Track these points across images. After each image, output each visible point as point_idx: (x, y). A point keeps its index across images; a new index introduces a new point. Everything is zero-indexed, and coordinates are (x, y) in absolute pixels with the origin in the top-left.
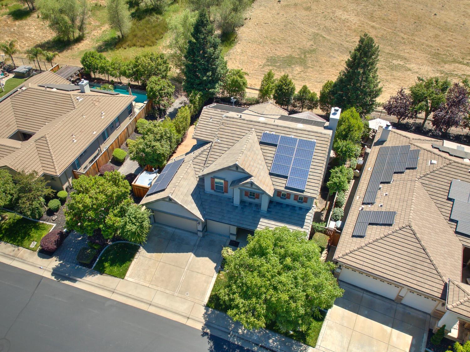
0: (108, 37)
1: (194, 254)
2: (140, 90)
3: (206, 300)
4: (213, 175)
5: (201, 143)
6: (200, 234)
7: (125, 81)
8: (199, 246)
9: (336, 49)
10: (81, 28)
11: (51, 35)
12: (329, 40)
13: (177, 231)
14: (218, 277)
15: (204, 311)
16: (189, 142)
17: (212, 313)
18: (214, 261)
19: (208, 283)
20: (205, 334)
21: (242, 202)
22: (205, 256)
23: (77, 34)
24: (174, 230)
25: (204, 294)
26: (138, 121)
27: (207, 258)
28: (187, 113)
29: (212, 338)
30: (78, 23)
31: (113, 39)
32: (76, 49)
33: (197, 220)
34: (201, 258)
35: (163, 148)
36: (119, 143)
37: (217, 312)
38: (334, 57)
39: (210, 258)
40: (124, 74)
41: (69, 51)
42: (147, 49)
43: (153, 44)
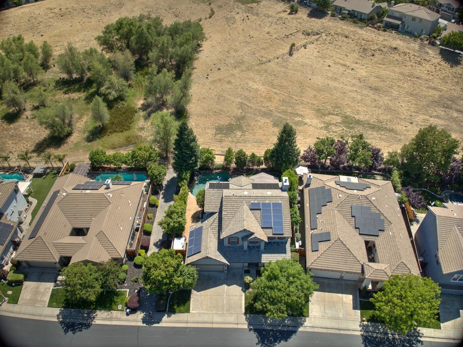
0: (91, 128)
1: (227, 285)
3: (243, 311)
4: (230, 236)
6: (226, 272)
8: (227, 279)
9: (258, 114)
10: (70, 125)
11: (44, 133)
12: (251, 108)
13: (210, 273)
14: (245, 295)
15: (245, 317)
17: (250, 316)
18: (240, 286)
19: (241, 300)
20: (250, 330)
21: (249, 247)
22: (234, 284)
23: (67, 129)
24: (208, 273)
25: (241, 307)
26: (150, 199)
27: (235, 285)
29: (255, 330)
30: (67, 121)
31: (96, 128)
32: (70, 142)
33: (224, 264)
34: (232, 286)
37: (252, 315)
38: (259, 121)
39: (237, 285)
41: (66, 145)
42: (126, 134)
43: (129, 128)
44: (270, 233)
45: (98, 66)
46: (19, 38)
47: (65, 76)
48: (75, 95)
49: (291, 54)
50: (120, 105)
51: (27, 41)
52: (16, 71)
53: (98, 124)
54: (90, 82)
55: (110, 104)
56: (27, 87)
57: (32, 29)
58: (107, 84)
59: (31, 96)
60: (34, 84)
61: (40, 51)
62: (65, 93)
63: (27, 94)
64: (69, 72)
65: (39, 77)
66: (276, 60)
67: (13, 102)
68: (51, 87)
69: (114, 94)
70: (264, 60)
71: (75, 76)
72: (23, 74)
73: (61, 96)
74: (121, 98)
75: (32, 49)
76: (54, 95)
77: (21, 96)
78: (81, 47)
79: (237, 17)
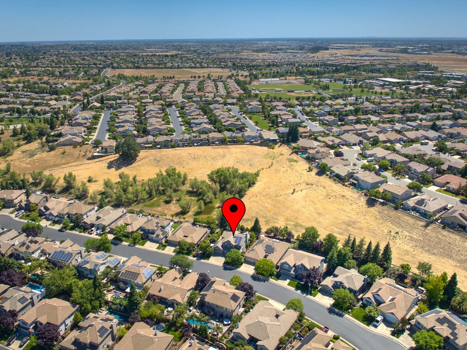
0: (196, 211)
1: (221, 257)
2: (209, 227)
4: (225, 242)
5: (223, 238)
6: (222, 253)
7: (204, 225)
8: (222, 255)
10: (189, 208)
11: (180, 210)
13: (218, 253)
15: (223, 264)
16: (221, 237)
19: (224, 261)
20: (223, 267)
26: (209, 234)
27: (223, 258)
28: (220, 233)
31: (198, 212)
33: (222, 250)
35: (216, 239)
36: (205, 239)
37: (225, 264)
40: (205, 223)
41: (186, 215)
42: (208, 215)
43: (210, 214)
44: (236, 244)
45: (205, 188)
46: (175, 169)
47: (191, 189)
48: (193, 198)
49: (293, 194)
50: (209, 205)
51: (177, 172)
52: (171, 184)
53: (200, 210)
54: (200, 194)
55: (206, 204)
56: (175, 191)
57: (180, 163)
58: (206, 196)
59: (176, 195)
60: (178, 191)
61: (182, 176)
62: (190, 196)
63: (175, 194)
64: (193, 188)
65: (180, 188)
66: (284, 196)
67: (170, 196)
68: (184, 193)
69: (208, 200)
70: (279, 195)
71: (195, 190)
72: (174, 185)
73: (188, 198)
74: (211, 202)
75: (179, 176)
76: (185, 197)
77: (173, 194)
78: (199, 179)
79: (282, 170)
